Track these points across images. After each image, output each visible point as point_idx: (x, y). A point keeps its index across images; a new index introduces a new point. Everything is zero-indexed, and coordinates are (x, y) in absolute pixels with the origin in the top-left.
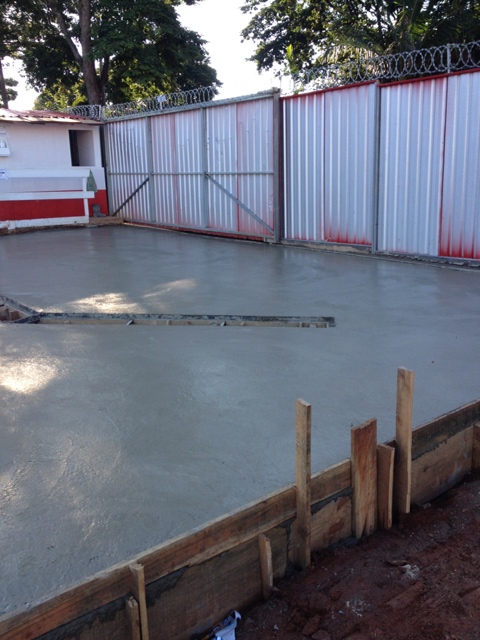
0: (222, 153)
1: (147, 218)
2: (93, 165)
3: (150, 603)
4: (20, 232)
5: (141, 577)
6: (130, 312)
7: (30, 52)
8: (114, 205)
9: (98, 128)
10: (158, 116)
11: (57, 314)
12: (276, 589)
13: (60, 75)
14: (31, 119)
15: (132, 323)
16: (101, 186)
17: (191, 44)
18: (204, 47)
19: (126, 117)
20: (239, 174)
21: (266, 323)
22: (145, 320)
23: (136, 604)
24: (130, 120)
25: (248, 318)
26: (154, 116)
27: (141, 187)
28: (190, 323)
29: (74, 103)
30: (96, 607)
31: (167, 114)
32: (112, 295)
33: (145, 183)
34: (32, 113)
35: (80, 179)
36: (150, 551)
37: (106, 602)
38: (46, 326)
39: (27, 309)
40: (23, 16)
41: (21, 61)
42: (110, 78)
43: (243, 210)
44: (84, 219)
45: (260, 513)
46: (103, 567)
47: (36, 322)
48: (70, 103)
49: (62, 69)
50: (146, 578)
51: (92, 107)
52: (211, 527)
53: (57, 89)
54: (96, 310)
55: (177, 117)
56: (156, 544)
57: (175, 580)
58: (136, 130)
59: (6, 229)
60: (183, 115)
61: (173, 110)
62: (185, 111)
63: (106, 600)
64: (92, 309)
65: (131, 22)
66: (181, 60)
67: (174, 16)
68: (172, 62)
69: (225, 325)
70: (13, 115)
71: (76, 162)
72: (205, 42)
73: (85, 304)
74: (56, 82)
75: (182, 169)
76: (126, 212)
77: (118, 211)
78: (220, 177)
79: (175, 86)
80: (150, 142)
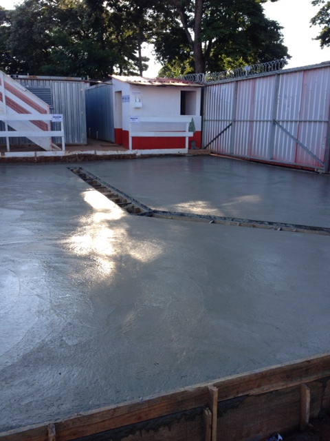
0: (288, 106)
1: (228, 151)
2: (194, 114)
3: (219, 415)
4: (143, 157)
5: (216, 396)
6: (212, 214)
7: (160, 39)
8: (205, 141)
9: (200, 89)
10: (243, 80)
11: (164, 212)
12: (311, 425)
13: (177, 54)
14: (157, 83)
15: (213, 222)
16: (198, 128)
17: (272, 30)
18: (281, 31)
19: (221, 81)
20: (300, 122)
21: (314, 232)
22: (222, 221)
23: (210, 413)
24: (223, 83)
25: (300, 227)
26: (240, 81)
27: (226, 129)
28: (254, 226)
29: (185, 73)
30: (183, 409)
31: (250, 79)
32: (200, 202)
33: (229, 127)
34: (157, 79)
35: (184, 124)
36: (223, 380)
37: (190, 407)
38: (157, 219)
39: (145, 207)
40: (157, 15)
41: (153, 45)
42: (211, 55)
43: (301, 148)
44: (185, 151)
45: (304, 369)
46: (190, 384)
47: (151, 216)
48: (182, 72)
49: (179, 50)
50: (219, 397)
51: (198, 75)
52: (267, 371)
53: (175, 63)
54: (190, 211)
55: (258, 81)
56: (227, 375)
57: (238, 403)
58: (227, 90)
59: (135, 155)
60: (262, 79)
61: (255, 76)
62: (264, 77)
63: (191, 406)
64: (186, 211)
65: (230, 16)
66: (263, 41)
67: (261, 10)
68: (256, 42)
69: (281, 230)
70: (146, 81)
71: (183, 112)
72: (282, 28)
73: (183, 207)
74: (175, 59)
75: (257, 118)
76: (213, 147)
77: (208, 145)
78: (285, 123)
79: (257, 60)
80: (235, 99)
